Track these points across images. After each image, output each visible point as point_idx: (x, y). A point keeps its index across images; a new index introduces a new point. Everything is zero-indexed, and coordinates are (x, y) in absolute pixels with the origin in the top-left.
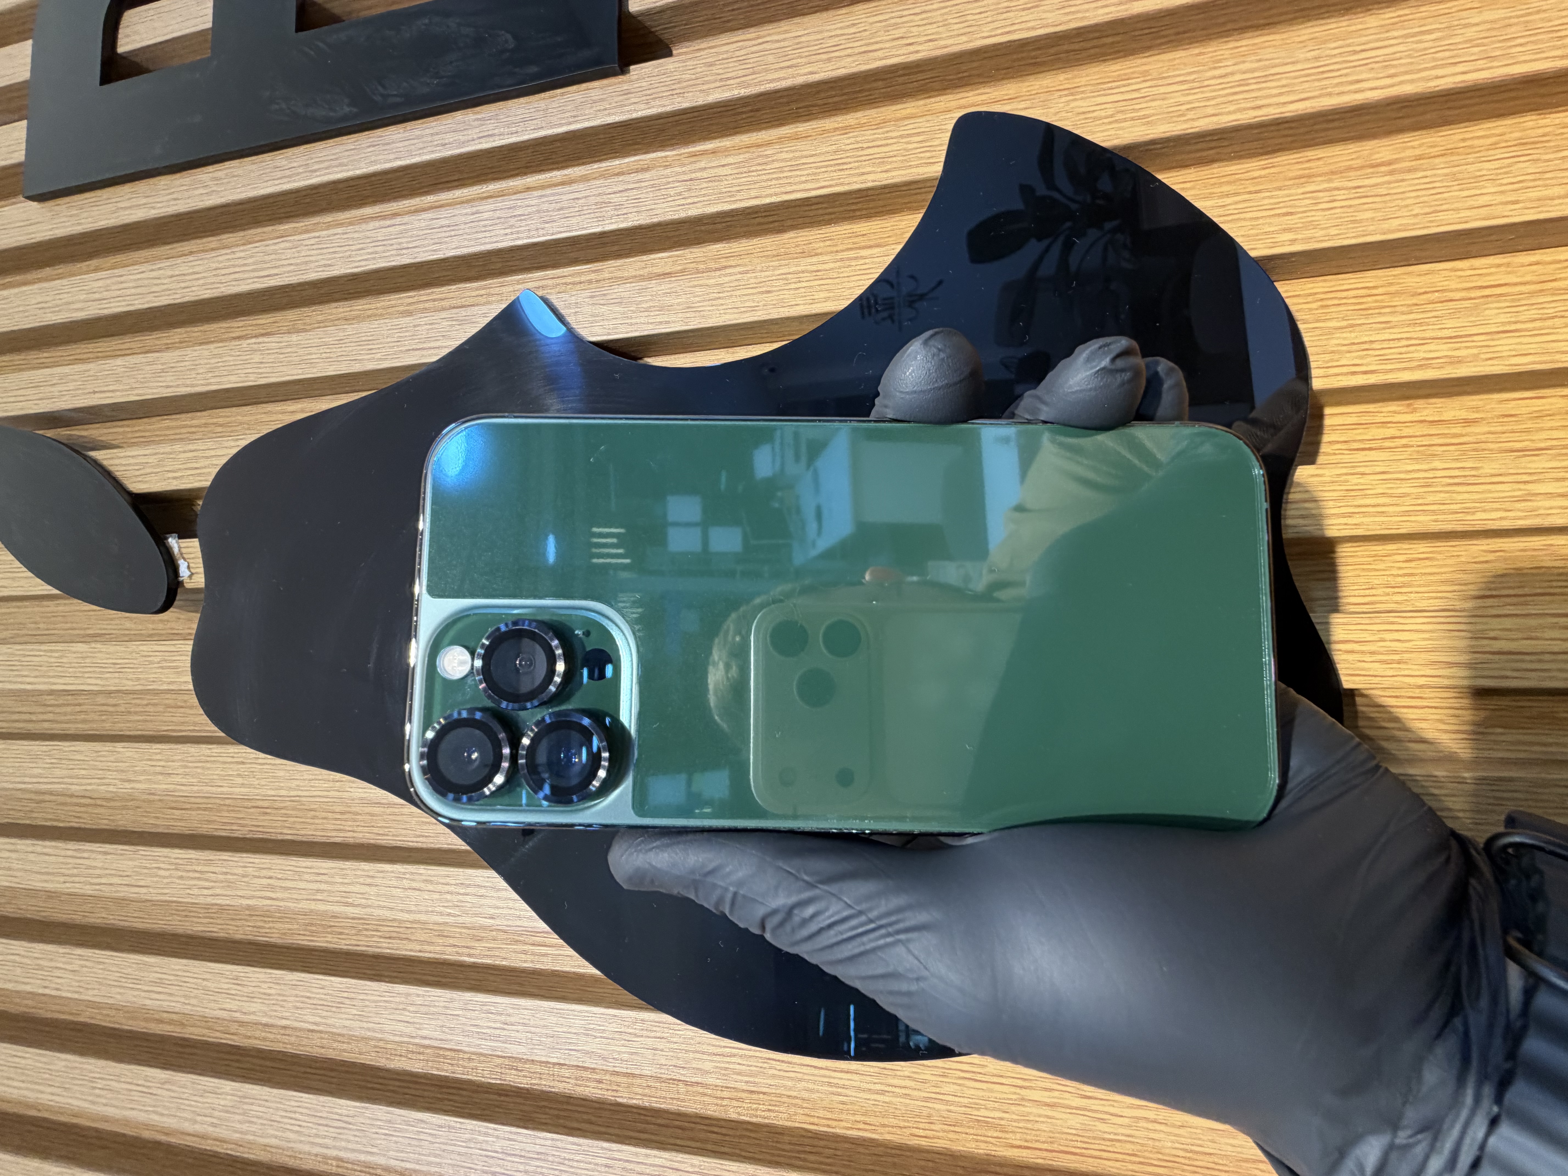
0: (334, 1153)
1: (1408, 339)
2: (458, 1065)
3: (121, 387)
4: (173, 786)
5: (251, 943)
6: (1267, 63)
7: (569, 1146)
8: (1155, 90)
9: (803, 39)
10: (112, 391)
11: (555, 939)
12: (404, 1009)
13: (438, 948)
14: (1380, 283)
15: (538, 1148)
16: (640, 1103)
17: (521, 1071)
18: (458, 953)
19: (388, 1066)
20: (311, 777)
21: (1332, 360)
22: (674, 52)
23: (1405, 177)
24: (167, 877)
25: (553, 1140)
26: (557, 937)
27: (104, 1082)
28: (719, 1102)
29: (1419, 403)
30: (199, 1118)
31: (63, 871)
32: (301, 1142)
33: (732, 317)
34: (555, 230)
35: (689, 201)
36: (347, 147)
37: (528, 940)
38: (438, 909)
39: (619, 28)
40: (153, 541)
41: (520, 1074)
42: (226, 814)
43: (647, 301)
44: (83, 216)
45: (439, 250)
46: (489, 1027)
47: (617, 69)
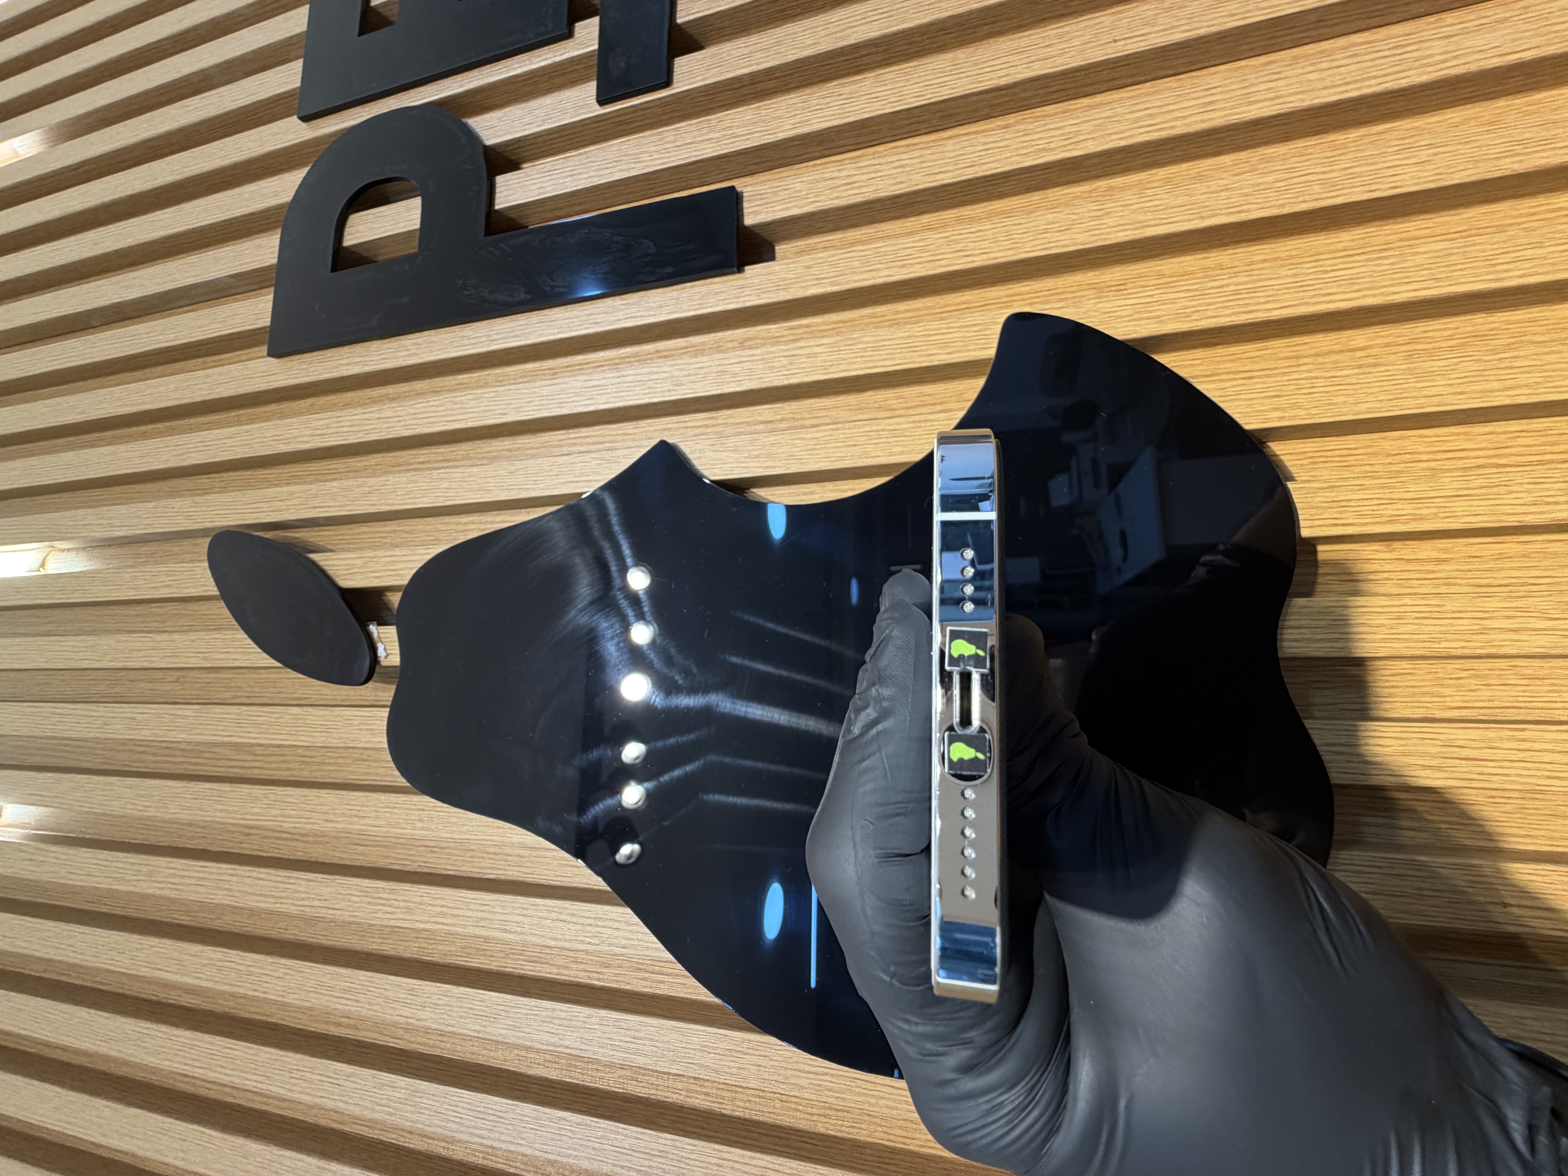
0: (490, 1143)
1: (1378, 499)
2: (588, 1074)
4: (366, 827)
5: (417, 961)
6: (1255, 278)
7: (686, 1146)
8: (1165, 297)
9: (883, 249)
10: (330, 507)
11: (680, 969)
12: (550, 1022)
13: (572, 972)
14: (1358, 446)
15: (661, 1147)
16: (741, 1115)
17: (641, 1082)
18: (588, 977)
19: (528, 1073)
20: (480, 824)
21: (1316, 514)
22: (777, 248)
23: (1373, 370)
24: (357, 903)
25: (672, 1140)
26: (681, 966)
27: (300, 1073)
28: (809, 1117)
29: (1397, 545)
30: (378, 1108)
31: (273, 893)
32: (462, 1132)
33: (825, 464)
34: (684, 392)
35: (791, 372)
36: (520, 323)
37: (651, 969)
38: (580, 938)
39: (738, 241)
40: (358, 627)
41: (640, 1084)
42: (400, 851)
43: (757, 450)
44: (311, 370)
45: (592, 404)
46: (621, 1041)
47: (735, 269)
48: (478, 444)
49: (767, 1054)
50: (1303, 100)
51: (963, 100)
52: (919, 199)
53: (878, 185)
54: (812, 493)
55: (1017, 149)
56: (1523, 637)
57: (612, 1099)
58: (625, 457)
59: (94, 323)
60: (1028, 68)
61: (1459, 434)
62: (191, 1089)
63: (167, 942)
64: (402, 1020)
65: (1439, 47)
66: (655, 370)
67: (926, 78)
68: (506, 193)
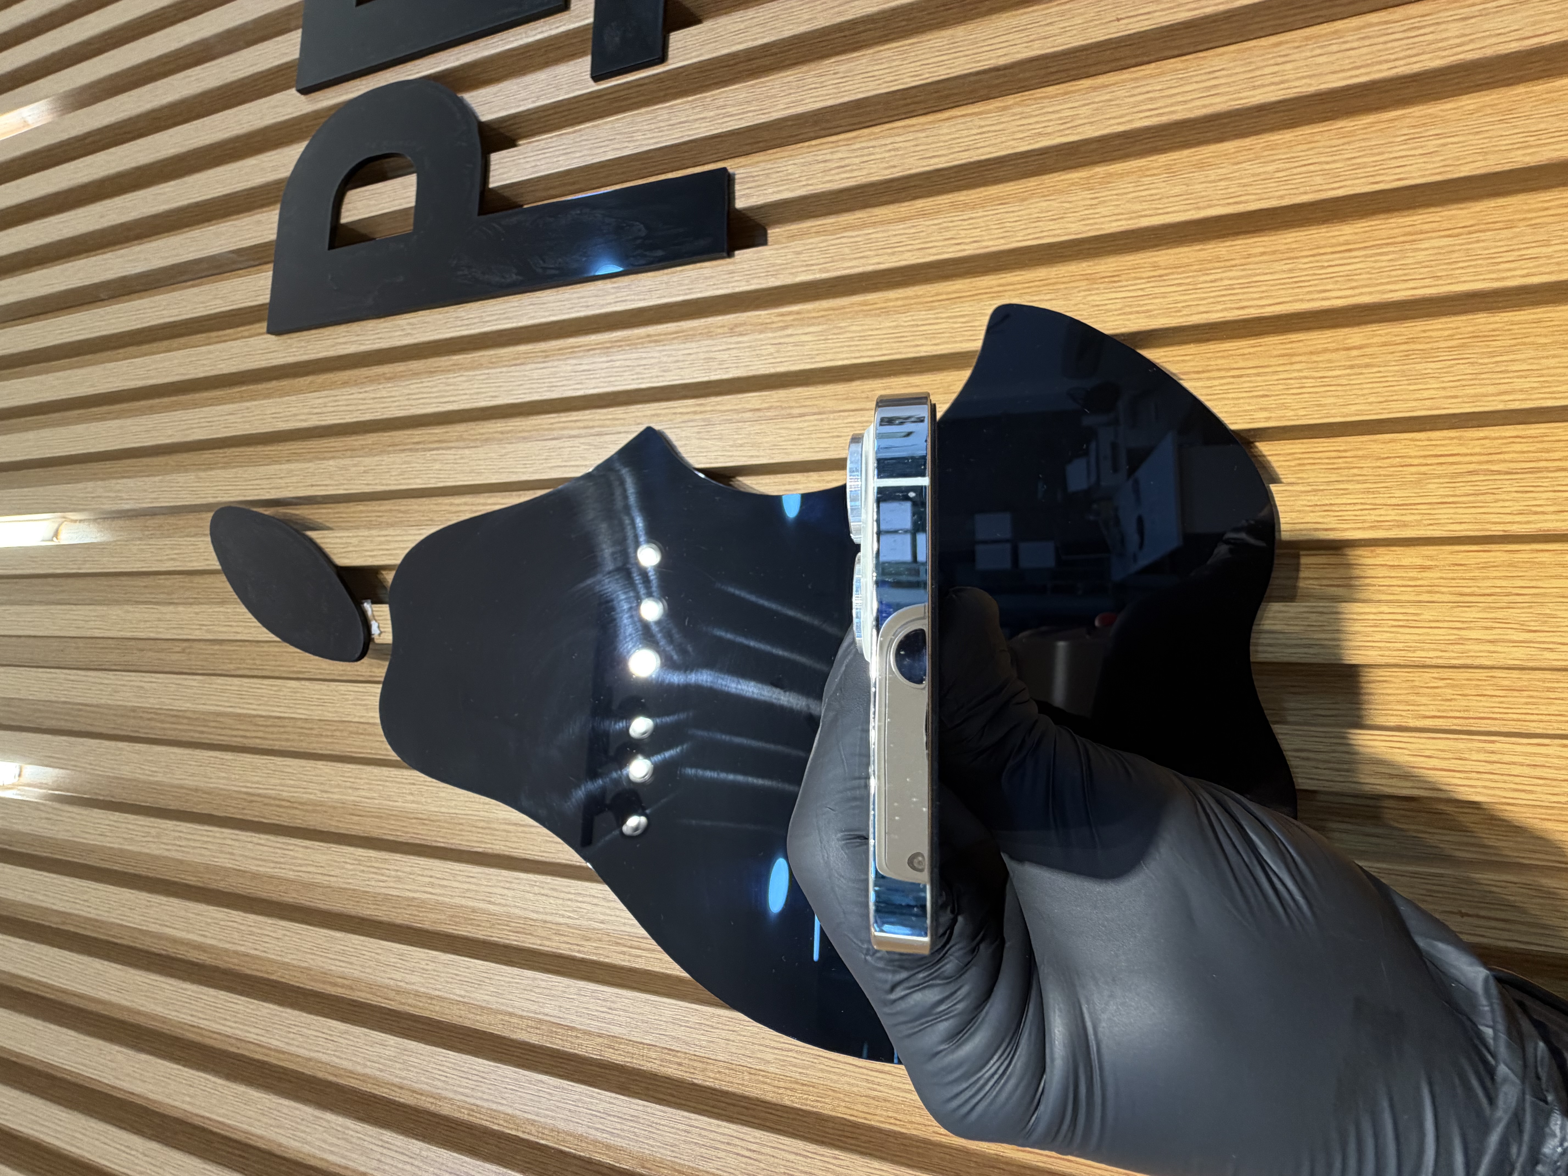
0: (473, 1101)
1: (1362, 504)
2: (567, 1040)
3: (333, 482)
4: (360, 799)
5: (409, 928)
6: (1250, 272)
7: (657, 1113)
8: (1157, 290)
9: (873, 236)
10: (326, 485)
11: (652, 944)
12: (531, 991)
13: (554, 944)
14: (1349, 448)
15: (632, 1112)
16: (712, 1085)
17: (617, 1050)
18: (570, 949)
19: (512, 1037)
20: (466, 799)
21: (1297, 518)
22: (769, 231)
23: (1364, 371)
24: (351, 870)
25: (644, 1106)
26: (655, 943)
27: (297, 1028)
28: (776, 1090)
29: (1380, 550)
30: (369, 1063)
31: (272, 859)
32: (446, 1089)
33: (809, 455)
34: (672, 378)
35: (778, 360)
36: (512, 304)
37: (629, 943)
38: (560, 912)
39: (728, 224)
40: (353, 605)
41: (617, 1052)
42: (393, 822)
43: (741, 438)
44: (309, 347)
45: (581, 389)
46: (597, 1011)
47: (725, 254)
48: (471, 425)
49: (735, 1029)
50: (1310, 85)
51: (961, 81)
52: (912, 184)
53: (871, 168)
54: (797, 483)
55: (1014, 132)
56: (1499, 649)
57: (591, 1065)
58: (614, 443)
59: (102, 296)
60: (1026, 47)
61: (1452, 438)
62: (198, 1039)
63: (175, 901)
64: (392, 982)
65: (1454, 29)
66: (644, 355)
67: (923, 57)
68: (501, 171)
